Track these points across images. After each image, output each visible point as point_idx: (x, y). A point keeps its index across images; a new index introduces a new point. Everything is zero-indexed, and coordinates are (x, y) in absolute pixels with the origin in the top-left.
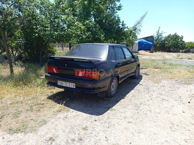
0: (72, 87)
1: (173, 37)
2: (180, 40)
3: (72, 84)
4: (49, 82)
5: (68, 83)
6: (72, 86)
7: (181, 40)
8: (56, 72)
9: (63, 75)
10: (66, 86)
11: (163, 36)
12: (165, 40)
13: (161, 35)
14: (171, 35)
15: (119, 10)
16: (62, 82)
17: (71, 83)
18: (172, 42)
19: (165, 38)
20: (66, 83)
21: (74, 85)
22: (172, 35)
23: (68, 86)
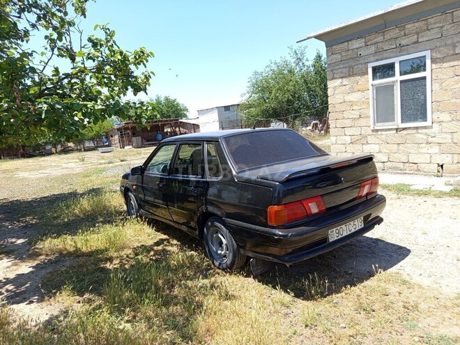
0: (360, 227)
3: (359, 219)
5: (352, 222)
6: (359, 224)
8: (317, 211)
10: (348, 233)
17: (356, 221)
20: (348, 224)
21: (361, 221)
23: (353, 230)
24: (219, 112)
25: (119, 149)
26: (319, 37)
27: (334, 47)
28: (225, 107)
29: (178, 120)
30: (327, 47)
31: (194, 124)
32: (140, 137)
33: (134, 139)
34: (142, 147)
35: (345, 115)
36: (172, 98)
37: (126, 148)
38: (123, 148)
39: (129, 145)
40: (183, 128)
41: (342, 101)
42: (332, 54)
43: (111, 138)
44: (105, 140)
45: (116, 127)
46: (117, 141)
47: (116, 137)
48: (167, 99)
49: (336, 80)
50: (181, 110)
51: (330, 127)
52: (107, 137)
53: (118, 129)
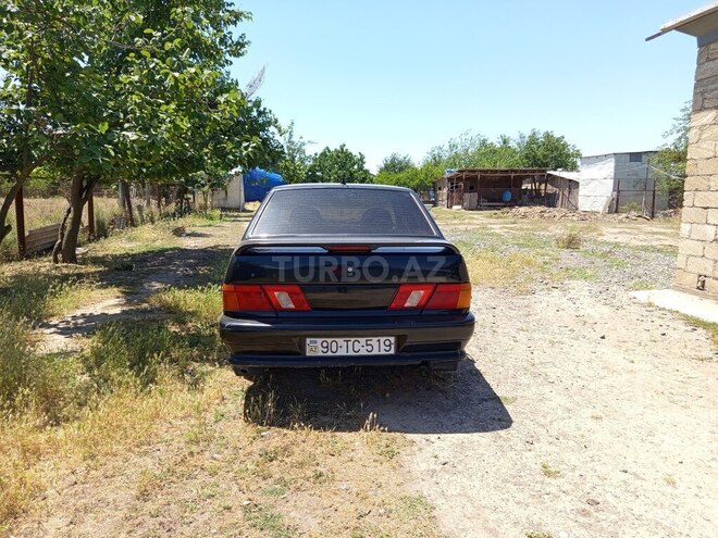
0: (383, 352)
1: (339, 157)
2: (356, 167)
3: (382, 339)
4: (237, 353)
5: (363, 340)
6: (383, 347)
7: (361, 168)
8: (292, 306)
9: (327, 314)
10: (351, 353)
11: (307, 155)
12: (315, 166)
13: (300, 150)
14: (329, 151)
15: (237, 55)
16: (329, 340)
17: (375, 339)
18: (336, 173)
19: (315, 160)
20: (353, 340)
21: (388, 343)
22: (332, 149)
23: (363, 352)
24: (617, 162)
25: (445, 209)
26: (683, 27)
27: (712, 46)
28: (631, 154)
29: (545, 171)
30: (700, 45)
31: (570, 181)
32: (476, 194)
33: (467, 195)
34: (477, 209)
35: (712, 184)
36: (557, 135)
37: (455, 207)
38: (451, 207)
39: (459, 204)
40: (553, 185)
41: (712, 154)
42: (708, 60)
43: (438, 192)
44: (431, 193)
45: (447, 175)
46: (445, 197)
47: (445, 191)
48: (548, 136)
49: (705, 113)
50: (568, 156)
51: (685, 203)
52: (435, 191)
53: (450, 179)
